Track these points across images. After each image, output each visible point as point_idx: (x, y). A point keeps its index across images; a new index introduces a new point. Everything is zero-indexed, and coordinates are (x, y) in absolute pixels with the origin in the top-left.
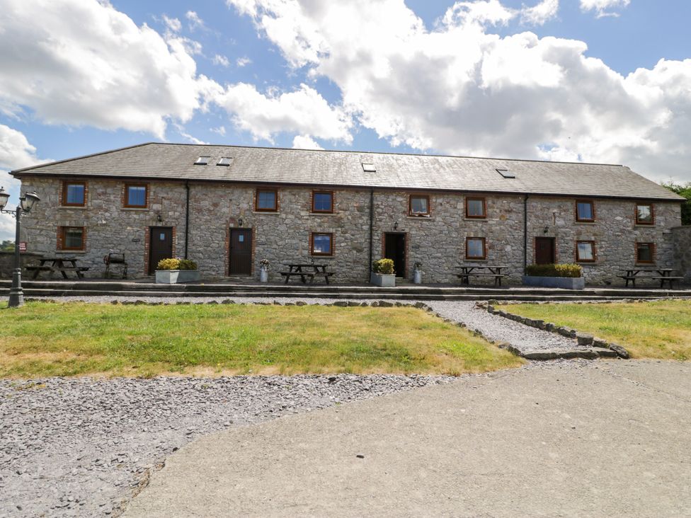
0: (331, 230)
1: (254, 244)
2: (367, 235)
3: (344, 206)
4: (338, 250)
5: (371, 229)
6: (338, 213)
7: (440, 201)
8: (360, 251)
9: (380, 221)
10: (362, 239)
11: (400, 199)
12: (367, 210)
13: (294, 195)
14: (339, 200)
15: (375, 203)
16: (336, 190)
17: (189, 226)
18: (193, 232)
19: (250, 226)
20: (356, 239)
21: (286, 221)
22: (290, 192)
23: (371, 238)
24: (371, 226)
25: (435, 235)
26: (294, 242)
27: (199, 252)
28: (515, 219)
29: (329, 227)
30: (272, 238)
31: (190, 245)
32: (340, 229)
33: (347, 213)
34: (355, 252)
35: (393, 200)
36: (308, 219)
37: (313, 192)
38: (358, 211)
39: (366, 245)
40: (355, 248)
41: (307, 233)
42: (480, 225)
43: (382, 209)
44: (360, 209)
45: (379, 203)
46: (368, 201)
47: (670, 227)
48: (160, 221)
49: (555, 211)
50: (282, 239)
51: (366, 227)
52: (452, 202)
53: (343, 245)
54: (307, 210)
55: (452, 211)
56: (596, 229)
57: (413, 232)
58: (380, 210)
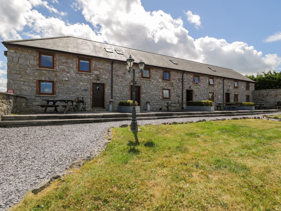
0: (170, 88)
1: (141, 93)
2: (181, 91)
3: (174, 78)
4: (172, 96)
5: (183, 88)
6: (172, 81)
7: (202, 78)
8: (179, 97)
9: (185, 85)
10: (180, 92)
11: (191, 76)
12: (181, 80)
13: (156, 72)
14: (172, 75)
15: (184, 77)
16: (171, 71)
17: (113, 83)
18: (115, 87)
19: (139, 85)
20: (178, 92)
21: (154, 83)
22: (155, 70)
23: (183, 92)
24: (183, 87)
25: (201, 91)
26: (157, 92)
27: (118, 97)
28: (221, 86)
29: (169, 87)
30: (148, 90)
31: (113, 93)
32: (172, 88)
33: (175, 81)
34: (177, 97)
35: (189, 77)
36: (161, 83)
37: (163, 71)
38: (178, 80)
39: (181, 94)
40: (177, 96)
41: (161, 89)
42: (212, 88)
43: (186, 80)
44: (179, 80)
45: (185, 78)
46: (181, 76)
47: (252, 90)
48: (98, 80)
49: (230, 84)
50: (152, 91)
51: (181, 87)
52: (205, 79)
53: (173, 94)
54: (161, 79)
55: (205, 82)
56: (238, 90)
57: (195, 90)
58: (185, 81)
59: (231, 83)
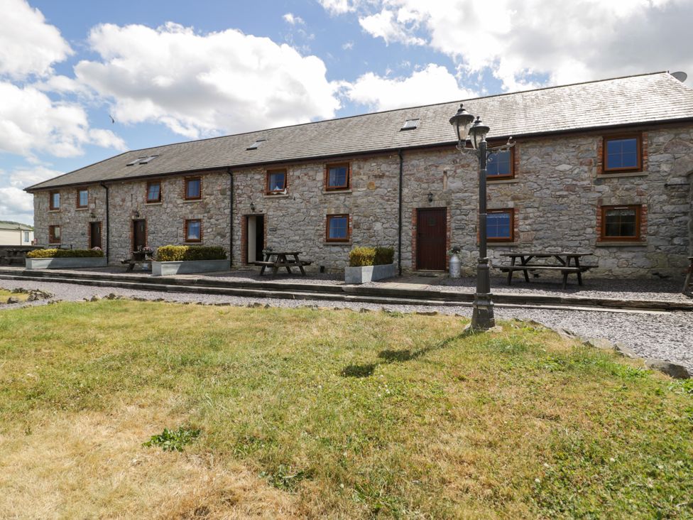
0: (200, 216)
1: (147, 233)
2: (229, 219)
3: (209, 191)
4: (206, 236)
5: (232, 213)
6: (205, 199)
7: (297, 173)
8: (223, 236)
9: (240, 203)
10: (224, 224)
11: (257, 177)
12: (229, 193)
13: (172, 184)
14: (205, 185)
15: (235, 183)
16: (202, 175)
17: (110, 220)
18: (111, 225)
19: (144, 218)
20: (219, 224)
21: (168, 210)
22: (169, 182)
23: (232, 223)
24: (232, 209)
25: (293, 214)
26: (174, 229)
27: (116, 242)
28: (388, 186)
29: (198, 213)
30: (158, 226)
31: (110, 236)
32: (206, 215)
33: (212, 197)
34: (219, 237)
35: (252, 178)
36: (182, 207)
37: (185, 179)
38: (221, 194)
39: (228, 230)
40: (219, 234)
41: (182, 220)
42: (342, 198)
43: (242, 190)
44: (223, 192)
45: (239, 184)
46: (229, 182)
48: (95, 217)
49: (447, 168)
50: (165, 227)
51: (227, 211)
52: (311, 173)
53: (209, 230)
54: (181, 198)
55: (310, 183)
56: (516, 190)
57: (271, 213)
58: (239, 191)
59: (454, 161)
